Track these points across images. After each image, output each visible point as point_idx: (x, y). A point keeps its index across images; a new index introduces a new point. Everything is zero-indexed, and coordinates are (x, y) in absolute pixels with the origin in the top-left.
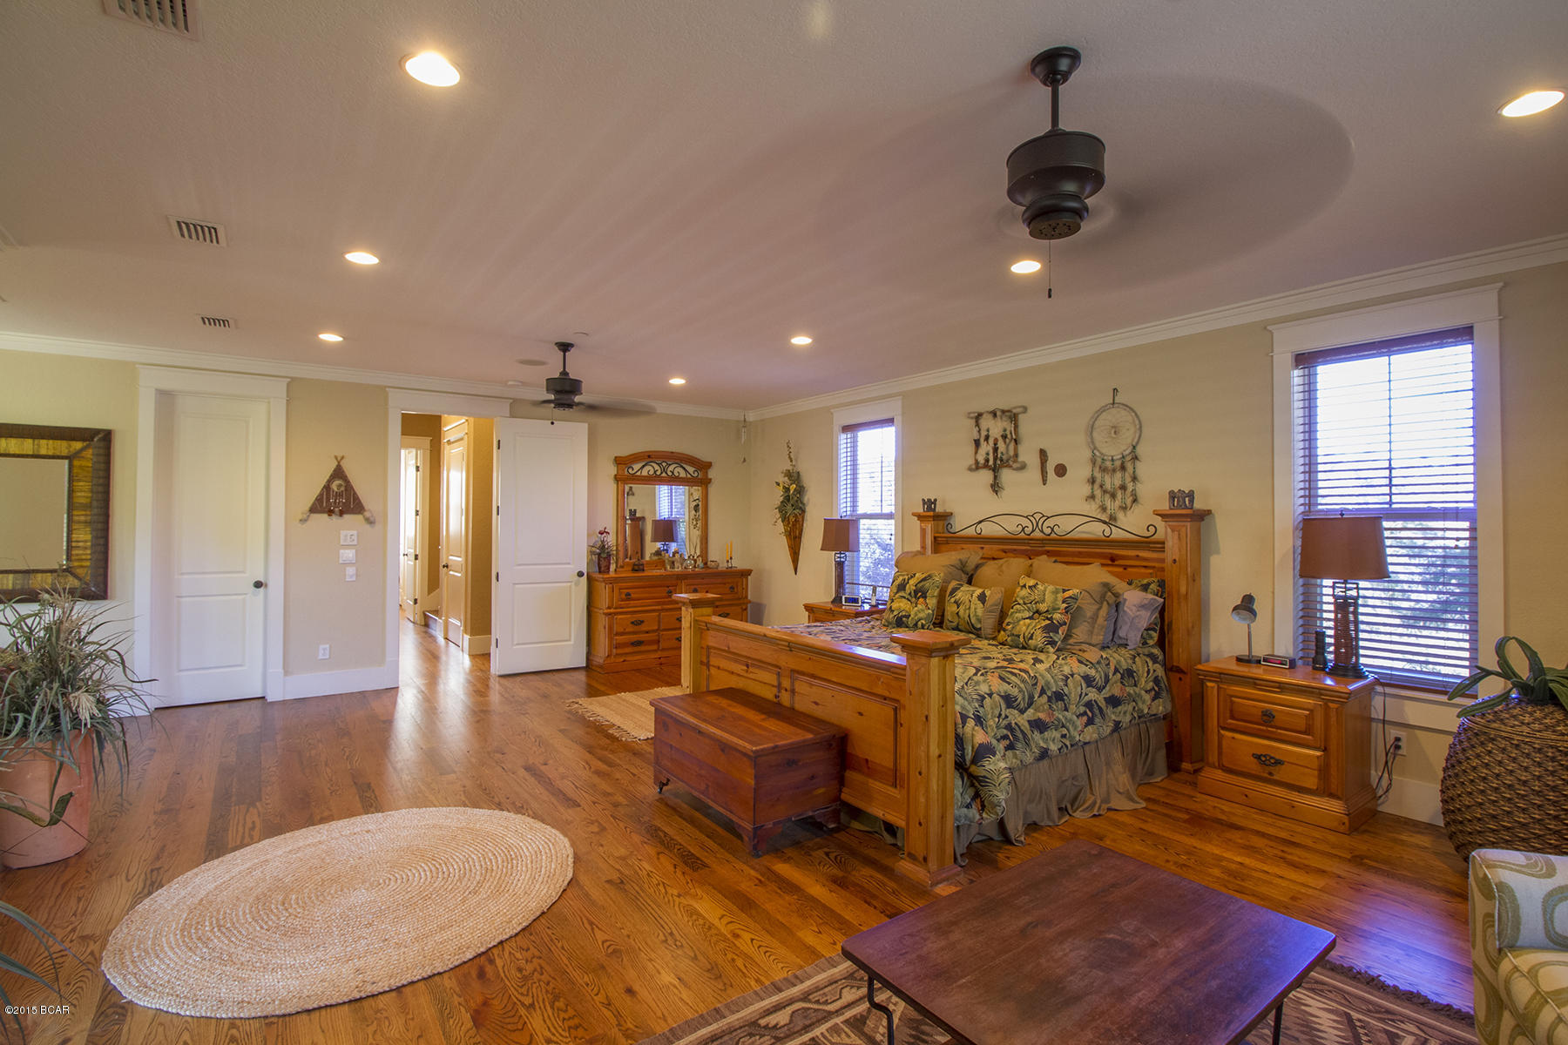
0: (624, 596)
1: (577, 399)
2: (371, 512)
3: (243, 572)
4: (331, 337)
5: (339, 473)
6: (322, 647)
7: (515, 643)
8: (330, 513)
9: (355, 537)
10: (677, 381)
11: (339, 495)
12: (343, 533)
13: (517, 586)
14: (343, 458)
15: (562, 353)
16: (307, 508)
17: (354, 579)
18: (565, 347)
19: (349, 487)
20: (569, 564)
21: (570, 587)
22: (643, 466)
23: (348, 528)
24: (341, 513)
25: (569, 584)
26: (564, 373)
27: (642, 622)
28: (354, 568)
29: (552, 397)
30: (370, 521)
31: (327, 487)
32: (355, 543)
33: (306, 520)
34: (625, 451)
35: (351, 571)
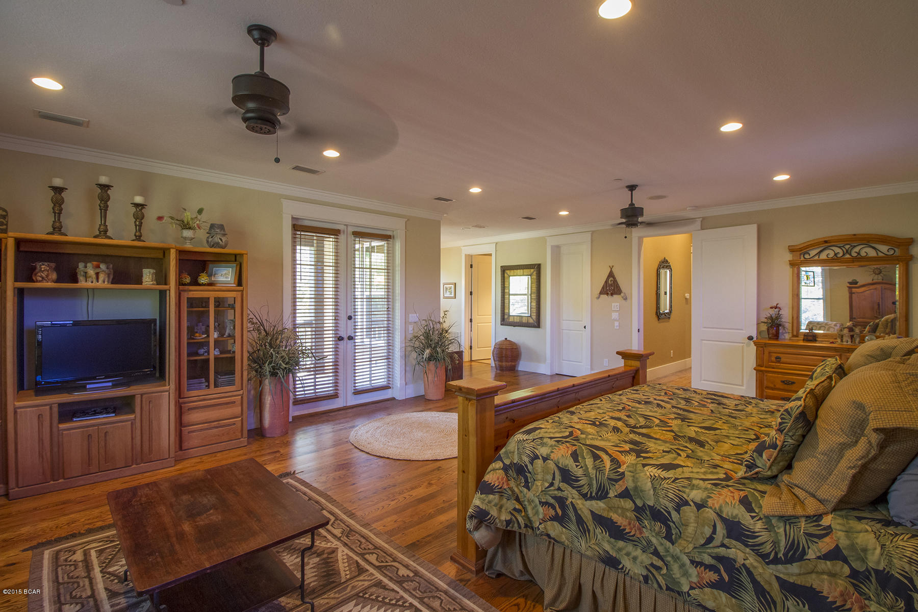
0: (773, 359)
1: (640, 219)
2: (625, 294)
3: (582, 321)
4: (564, 213)
5: (611, 275)
6: (605, 360)
7: (703, 379)
8: (607, 294)
9: (618, 307)
10: (782, 178)
11: (611, 285)
12: (613, 304)
13: (704, 342)
14: (613, 266)
15: (630, 192)
16: (599, 292)
17: (618, 328)
18: (632, 188)
19: (615, 281)
20: (742, 330)
21: (743, 346)
22: (821, 251)
23: (615, 302)
24: (612, 295)
25: (743, 344)
26: (632, 204)
27: (793, 383)
28: (618, 323)
29: (624, 220)
30: (626, 299)
31: (606, 282)
32: (618, 309)
33: (599, 298)
34: (800, 238)
35: (616, 324)
